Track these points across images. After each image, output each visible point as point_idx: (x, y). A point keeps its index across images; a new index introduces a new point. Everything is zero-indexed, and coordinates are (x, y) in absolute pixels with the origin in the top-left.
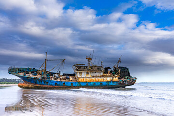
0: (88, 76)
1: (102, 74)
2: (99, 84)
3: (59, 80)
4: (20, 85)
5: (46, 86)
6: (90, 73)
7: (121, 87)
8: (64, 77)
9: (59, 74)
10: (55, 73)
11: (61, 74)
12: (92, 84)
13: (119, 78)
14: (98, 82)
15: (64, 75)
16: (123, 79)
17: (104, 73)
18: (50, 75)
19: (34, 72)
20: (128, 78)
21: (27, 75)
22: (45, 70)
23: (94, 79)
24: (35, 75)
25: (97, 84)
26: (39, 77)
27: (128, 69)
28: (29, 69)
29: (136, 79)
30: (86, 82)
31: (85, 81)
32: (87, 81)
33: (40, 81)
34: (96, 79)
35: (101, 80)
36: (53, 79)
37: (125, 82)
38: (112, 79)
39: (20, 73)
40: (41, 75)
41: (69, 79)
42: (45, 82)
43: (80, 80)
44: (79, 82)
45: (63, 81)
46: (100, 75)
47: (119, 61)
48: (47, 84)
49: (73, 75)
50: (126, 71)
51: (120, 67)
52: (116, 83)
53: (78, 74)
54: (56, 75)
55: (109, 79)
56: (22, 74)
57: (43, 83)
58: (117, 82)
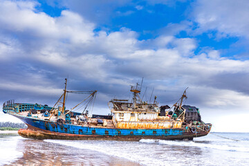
0: (133, 119)
1: (156, 116)
2: (152, 132)
3: (85, 125)
4: (22, 131)
5: (64, 134)
6: (136, 115)
7: (186, 138)
8: (94, 120)
9: (86, 115)
10: (80, 114)
11: (90, 115)
12: (139, 132)
13: (183, 124)
14: (149, 129)
15: (94, 116)
16: (190, 125)
17: (159, 115)
18: (72, 117)
19: (45, 110)
20: (197, 124)
21: (33, 115)
22: (64, 108)
23: (142, 124)
24: (46, 116)
25: (147, 133)
26: (53, 119)
27: (197, 109)
28: (37, 106)
29: (211, 125)
30: (130, 129)
31: (128, 127)
32: (132, 127)
33: (55, 126)
34: (147, 124)
35: (154, 126)
36: (75, 123)
37: (194, 130)
38: (171, 125)
39: (22, 113)
40: (56, 115)
41: (102, 124)
42: (62, 128)
43: (120, 125)
44: (118, 130)
45: (93, 126)
46: (152, 119)
47: (184, 96)
48: (66, 132)
49: (110, 118)
50: (195, 113)
51: (184, 106)
52: (178, 132)
53: (118, 115)
54: (81, 117)
55: (167, 125)
56: (25, 114)
57: (59, 129)
58: (180, 130)
